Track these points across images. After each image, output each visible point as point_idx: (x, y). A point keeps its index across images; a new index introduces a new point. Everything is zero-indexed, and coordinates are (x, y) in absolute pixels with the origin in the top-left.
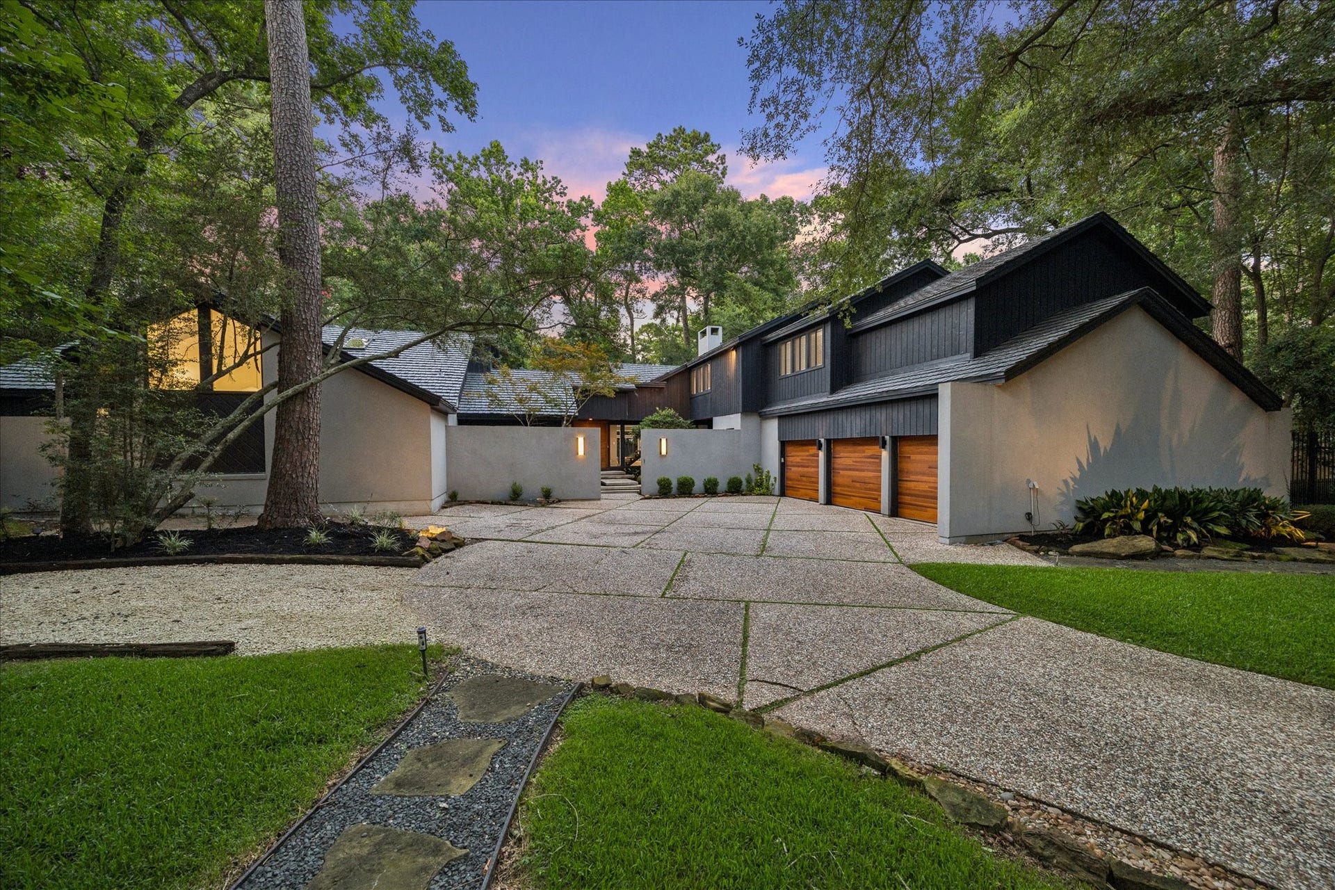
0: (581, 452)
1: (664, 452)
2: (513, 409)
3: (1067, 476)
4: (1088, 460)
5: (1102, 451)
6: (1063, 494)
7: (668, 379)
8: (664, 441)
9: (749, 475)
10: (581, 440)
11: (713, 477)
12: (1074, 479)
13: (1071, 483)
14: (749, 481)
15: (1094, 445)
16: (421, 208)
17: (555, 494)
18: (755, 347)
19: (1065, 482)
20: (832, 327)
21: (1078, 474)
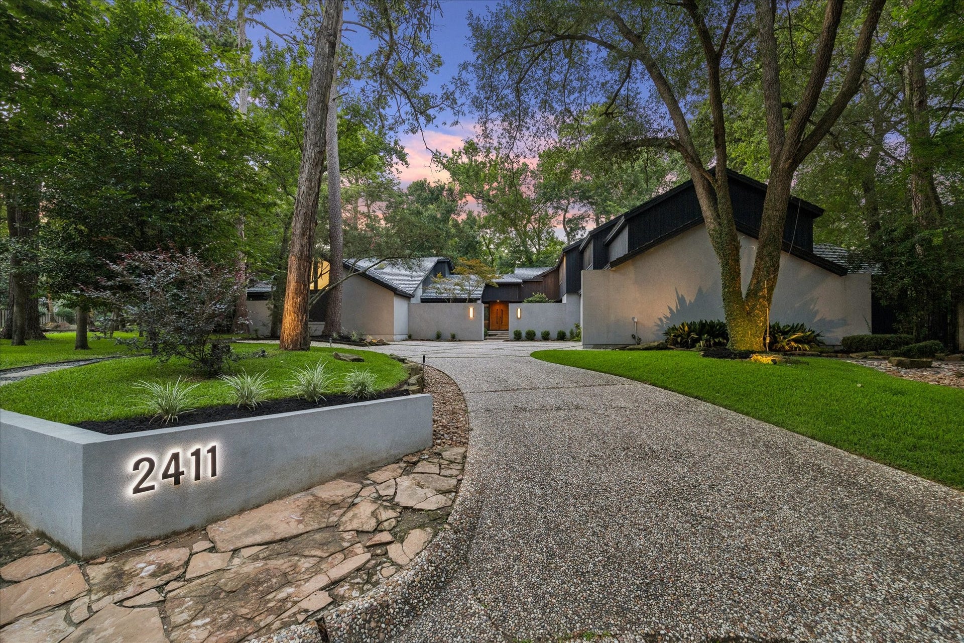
0: (471, 316)
1: (519, 316)
2: (445, 296)
3: (661, 316)
4: (677, 308)
5: (688, 302)
6: (658, 325)
7: (544, 275)
8: (519, 310)
9: (572, 330)
10: (471, 310)
11: (547, 330)
12: (666, 318)
13: (664, 320)
14: (572, 333)
15: (681, 300)
16: (433, 185)
17: (457, 337)
18: (574, 255)
19: (660, 319)
20: (594, 242)
21: (669, 315)
